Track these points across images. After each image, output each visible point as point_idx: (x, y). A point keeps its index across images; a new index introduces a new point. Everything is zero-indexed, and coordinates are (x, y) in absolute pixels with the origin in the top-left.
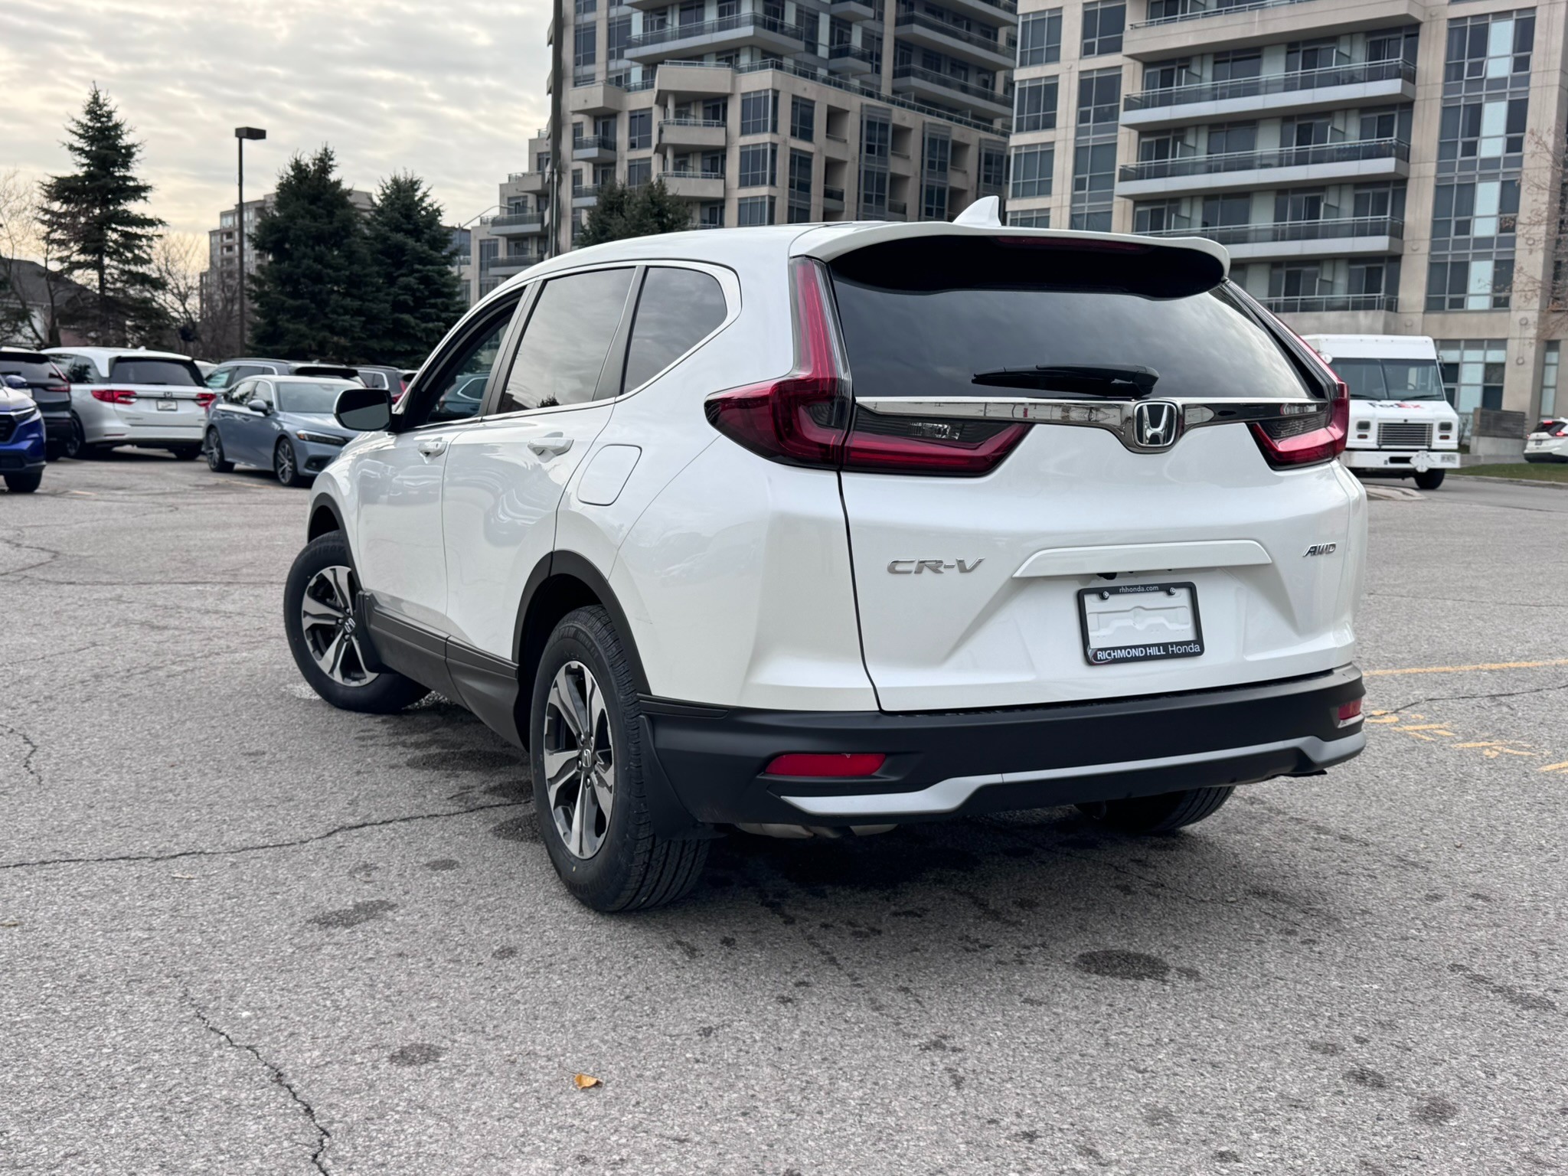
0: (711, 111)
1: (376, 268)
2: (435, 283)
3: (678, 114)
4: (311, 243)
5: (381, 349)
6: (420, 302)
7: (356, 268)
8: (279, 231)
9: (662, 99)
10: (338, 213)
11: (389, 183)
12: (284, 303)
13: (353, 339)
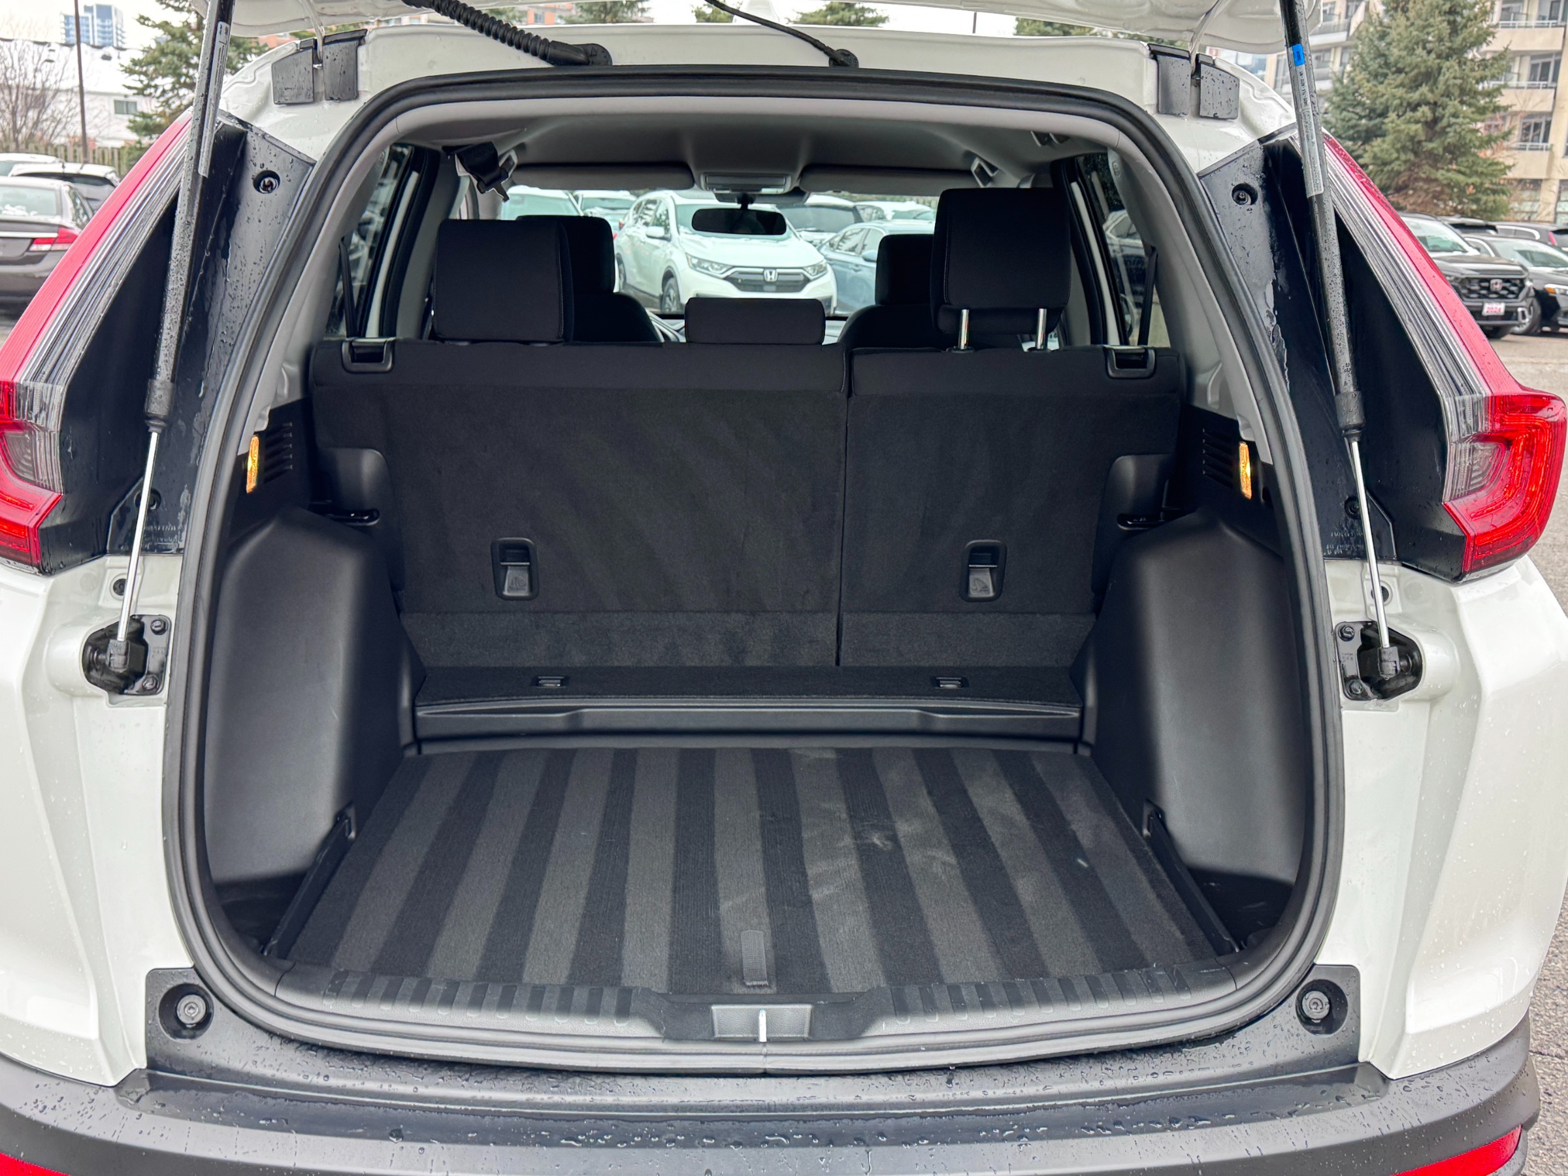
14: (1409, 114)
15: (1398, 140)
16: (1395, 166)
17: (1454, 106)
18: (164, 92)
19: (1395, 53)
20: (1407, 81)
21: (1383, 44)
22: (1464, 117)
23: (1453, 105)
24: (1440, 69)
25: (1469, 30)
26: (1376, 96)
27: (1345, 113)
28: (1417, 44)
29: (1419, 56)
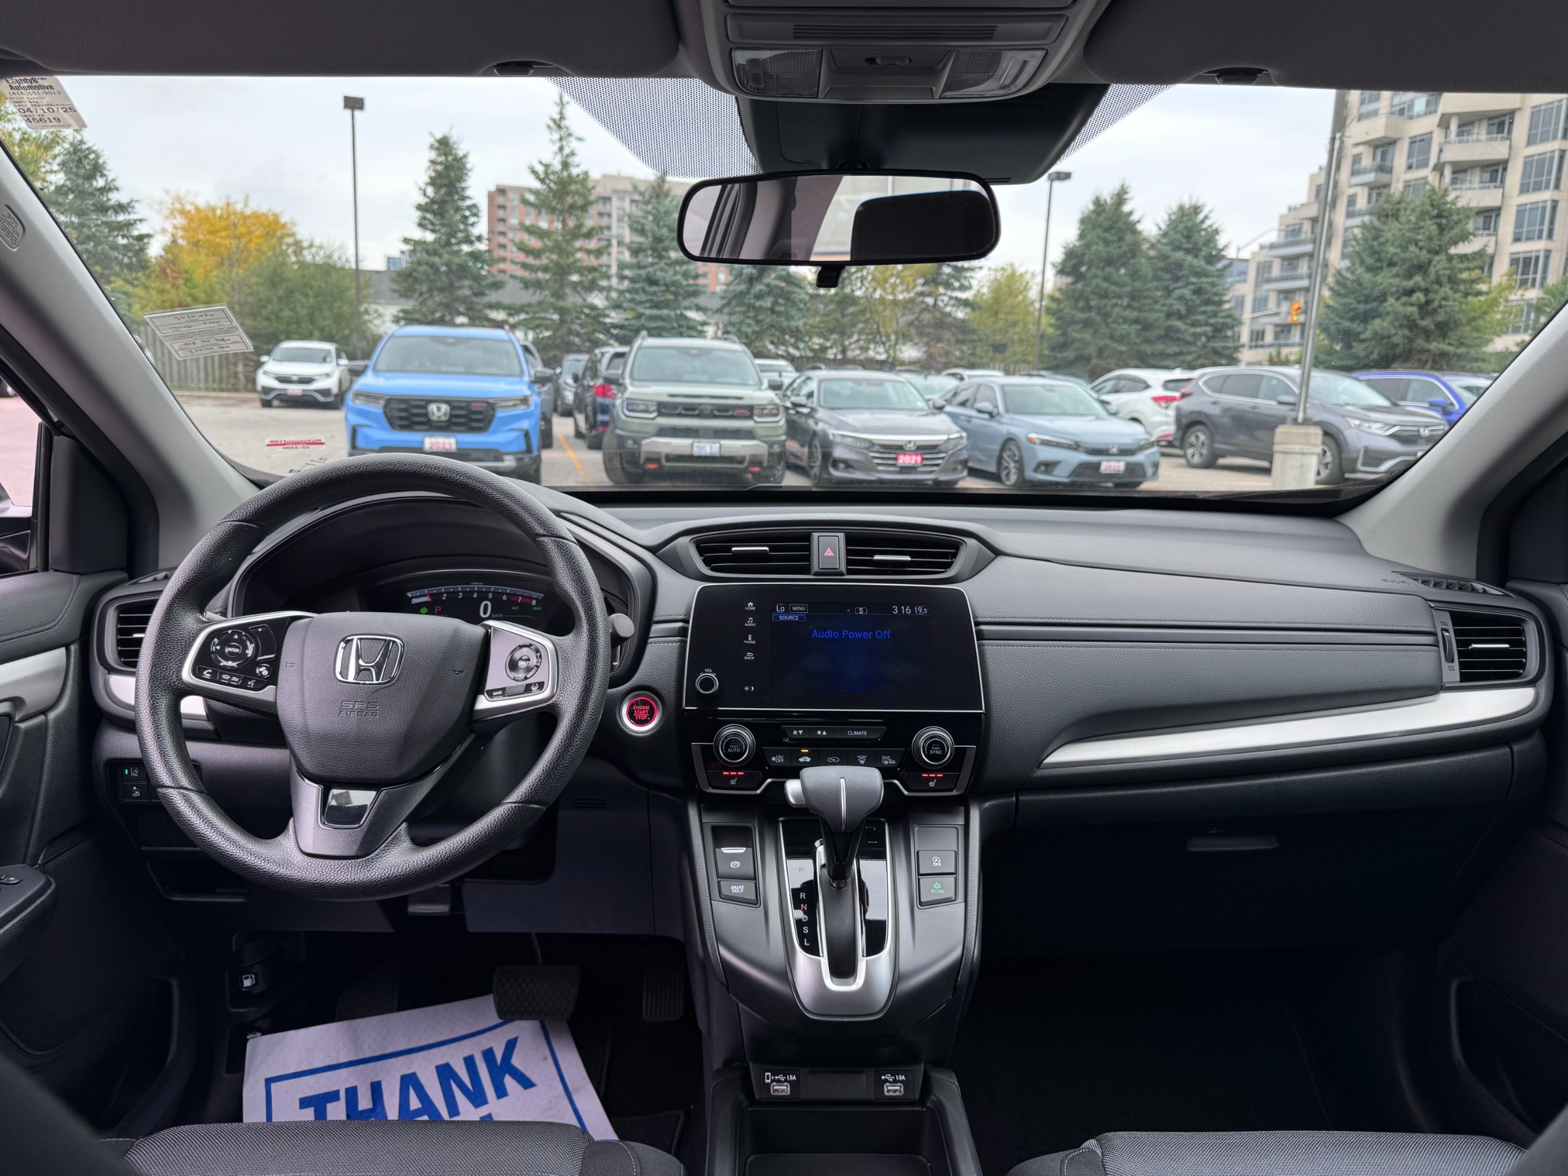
0: (1495, 128)
1: (1154, 284)
2: (1207, 293)
3: (1460, 134)
4: (1102, 265)
5: (1153, 354)
6: (1191, 310)
7: (1138, 284)
8: (1076, 256)
9: (1444, 123)
10: (1129, 237)
11: (1175, 208)
12: (1074, 315)
13: (1129, 344)
14: (1404, 299)
15: (1397, 319)
16: (1395, 340)
17: (1445, 292)
18: (421, 294)
19: (1392, 249)
20: (1402, 272)
21: (1376, 243)
22: (1455, 300)
23: (1446, 289)
24: (1430, 262)
25: (1457, 230)
26: (1375, 284)
27: (1345, 300)
28: (1409, 242)
29: (1412, 252)
